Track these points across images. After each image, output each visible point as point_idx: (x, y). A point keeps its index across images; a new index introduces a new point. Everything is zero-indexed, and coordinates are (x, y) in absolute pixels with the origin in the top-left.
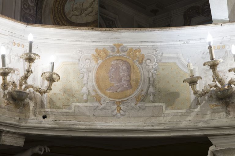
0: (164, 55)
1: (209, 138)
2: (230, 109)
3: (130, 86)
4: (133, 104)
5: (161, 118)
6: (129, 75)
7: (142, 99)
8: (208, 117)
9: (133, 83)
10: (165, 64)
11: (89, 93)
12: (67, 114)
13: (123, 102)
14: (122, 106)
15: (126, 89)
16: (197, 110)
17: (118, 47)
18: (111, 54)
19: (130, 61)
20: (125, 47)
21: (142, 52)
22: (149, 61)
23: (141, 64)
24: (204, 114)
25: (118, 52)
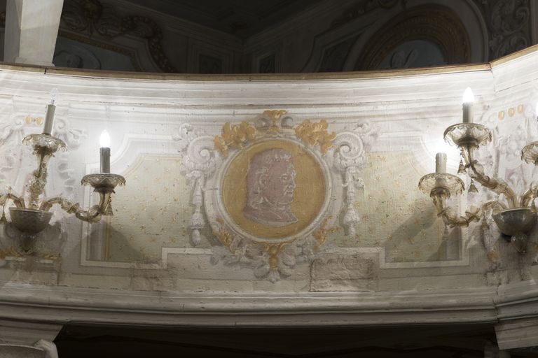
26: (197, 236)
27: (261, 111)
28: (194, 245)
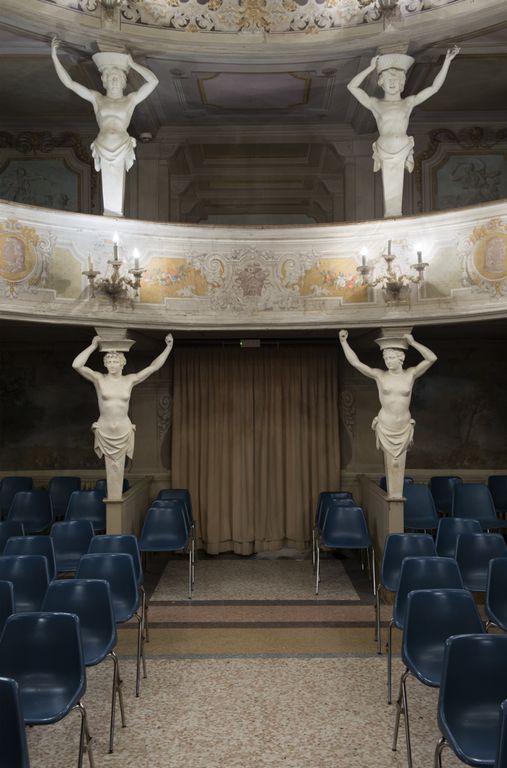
0: (58, 240)
1: (96, 328)
2: (116, 303)
4: (26, 288)
5: (51, 304)
6: (23, 256)
7: (36, 282)
8: (95, 309)
10: (59, 249)
13: (16, 284)
14: (15, 288)
16: (86, 300)
17: (13, 223)
18: (6, 229)
20: (19, 224)
21: (37, 233)
22: (43, 244)
23: (36, 245)
24: (92, 306)
25: (13, 228)
26: (465, 282)
27: (489, 220)
28: (464, 286)
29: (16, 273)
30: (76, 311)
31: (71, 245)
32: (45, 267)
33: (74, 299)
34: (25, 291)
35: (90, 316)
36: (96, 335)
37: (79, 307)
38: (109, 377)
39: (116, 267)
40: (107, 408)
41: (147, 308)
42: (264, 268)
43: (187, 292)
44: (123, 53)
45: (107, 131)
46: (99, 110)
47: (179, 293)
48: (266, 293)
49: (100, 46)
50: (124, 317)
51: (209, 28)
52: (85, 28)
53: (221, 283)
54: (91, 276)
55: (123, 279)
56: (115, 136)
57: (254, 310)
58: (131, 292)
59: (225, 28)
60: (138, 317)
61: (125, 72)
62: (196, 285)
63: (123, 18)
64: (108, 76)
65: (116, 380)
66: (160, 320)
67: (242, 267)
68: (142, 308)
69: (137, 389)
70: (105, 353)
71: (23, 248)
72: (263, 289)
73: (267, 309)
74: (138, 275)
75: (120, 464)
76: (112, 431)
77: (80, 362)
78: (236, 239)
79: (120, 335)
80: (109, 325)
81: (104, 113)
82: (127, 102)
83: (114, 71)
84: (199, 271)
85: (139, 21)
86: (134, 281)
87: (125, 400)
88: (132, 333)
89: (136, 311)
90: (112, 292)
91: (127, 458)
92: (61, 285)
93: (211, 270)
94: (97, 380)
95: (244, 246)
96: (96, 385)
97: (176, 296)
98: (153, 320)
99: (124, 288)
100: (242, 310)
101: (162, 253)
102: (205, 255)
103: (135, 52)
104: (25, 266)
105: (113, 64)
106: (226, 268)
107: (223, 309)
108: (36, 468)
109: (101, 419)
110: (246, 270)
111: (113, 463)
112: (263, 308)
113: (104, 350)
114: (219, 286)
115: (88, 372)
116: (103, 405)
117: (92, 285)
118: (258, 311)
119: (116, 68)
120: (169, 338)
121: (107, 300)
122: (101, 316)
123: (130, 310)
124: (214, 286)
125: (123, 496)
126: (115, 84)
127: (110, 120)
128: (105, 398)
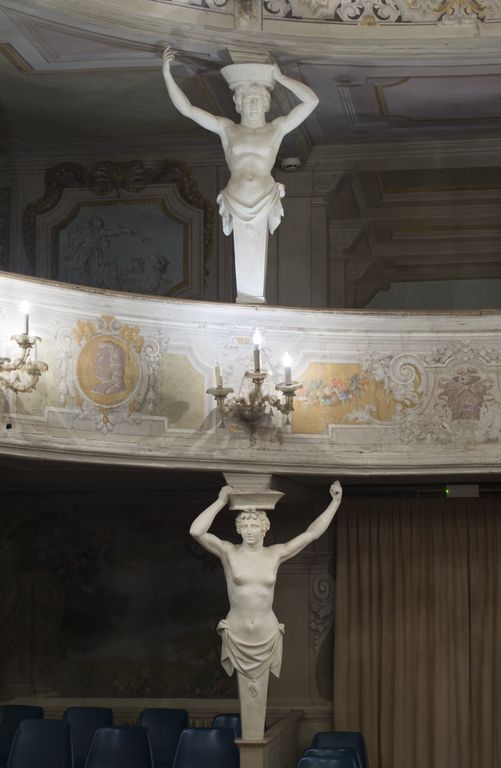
0: (171, 342)
1: (225, 474)
2: (256, 436)
3: (123, 387)
4: (125, 415)
5: (161, 439)
6: (122, 369)
7: (138, 407)
8: (224, 445)
9: (127, 382)
10: (171, 356)
11: (68, 393)
12: (38, 424)
13: (112, 410)
14: (110, 417)
15: (117, 391)
16: (210, 432)
17: (108, 320)
18: (99, 331)
19: (124, 347)
20: (116, 322)
21: (141, 334)
22: (149, 349)
23: (139, 352)
24: (220, 440)
25: (108, 329)
29: (111, 393)
30: (195, 449)
31: (190, 349)
32: (152, 384)
33: (192, 431)
34: (124, 421)
35: (217, 455)
36: (225, 484)
37: (200, 443)
38: (245, 550)
39: (258, 381)
40: (242, 598)
41: (302, 441)
42: (483, 376)
43: (362, 415)
44: (266, 63)
45: (242, 176)
46: (230, 146)
47: (351, 417)
48: (487, 415)
49: (232, 54)
50: (268, 457)
51: (394, 17)
52: (211, 32)
53: (416, 400)
54: (220, 395)
55: (267, 398)
56: (254, 184)
57: (469, 443)
58: (278, 418)
59: (418, 17)
60: (290, 457)
61: (268, 88)
62: (378, 405)
63: (265, 12)
64: (244, 97)
65: (255, 554)
66: (321, 460)
67: (448, 376)
68: (294, 441)
69: (285, 568)
70: (239, 512)
71: (123, 357)
72: (483, 410)
73: (489, 441)
74: (289, 393)
75: (260, 685)
76: (249, 633)
77: (201, 525)
78: (438, 332)
79: (261, 484)
80: (244, 468)
81: (237, 150)
82: (272, 131)
83: (252, 90)
84: (382, 382)
85: (289, 15)
86: (283, 402)
87: (268, 585)
88: (279, 481)
89: (285, 446)
90: (249, 418)
91: (271, 675)
92: (175, 409)
93: (401, 382)
94: (226, 554)
95: (451, 342)
96: (224, 561)
97: (347, 422)
98: (312, 459)
99: (267, 411)
100: (450, 442)
101: (324, 357)
102: (391, 357)
103: (283, 59)
104: (125, 384)
105: (251, 80)
106: (422, 377)
107: (420, 440)
108: (116, 694)
109: (232, 615)
110: (456, 379)
111: (250, 683)
112: (483, 439)
113: (237, 507)
114: (413, 405)
115: (213, 542)
116: (235, 593)
117: (220, 410)
118: (477, 443)
119: (255, 85)
120: (336, 489)
121: (242, 431)
122: (234, 455)
123: (276, 445)
124: (405, 405)
125: (265, 736)
126: (253, 107)
127: (247, 160)
128: (238, 582)
